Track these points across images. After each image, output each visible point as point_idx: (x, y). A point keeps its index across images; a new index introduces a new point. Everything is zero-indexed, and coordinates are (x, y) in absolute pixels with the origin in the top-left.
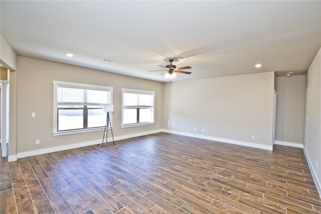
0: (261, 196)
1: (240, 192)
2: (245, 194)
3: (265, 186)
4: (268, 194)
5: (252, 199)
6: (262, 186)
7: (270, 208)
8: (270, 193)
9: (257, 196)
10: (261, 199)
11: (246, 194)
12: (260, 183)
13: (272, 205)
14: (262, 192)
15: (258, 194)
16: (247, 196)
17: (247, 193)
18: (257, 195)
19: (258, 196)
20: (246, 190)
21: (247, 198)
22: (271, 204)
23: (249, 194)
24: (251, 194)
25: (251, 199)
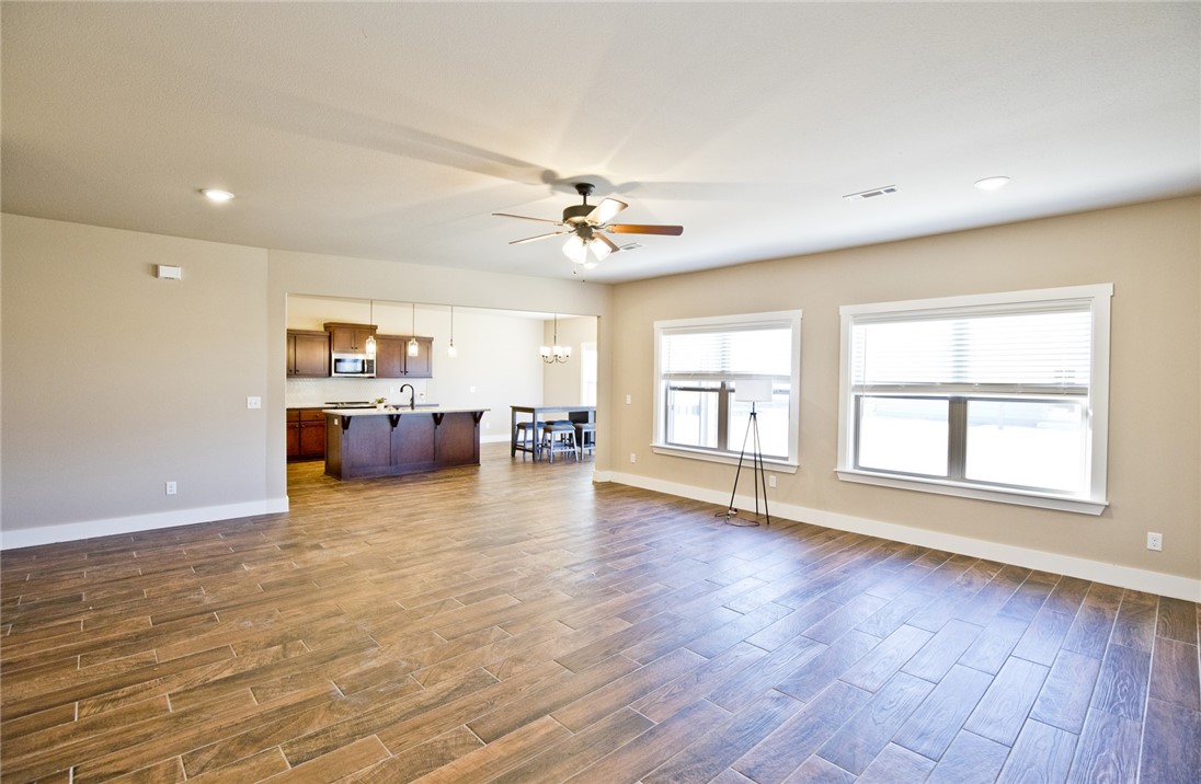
0: (176, 700)
1: (250, 667)
2: (230, 670)
3: (184, 750)
4: (155, 721)
5: (199, 675)
6: (198, 740)
7: (131, 684)
8: (150, 730)
9: (191, 690)
10: (171, 692)
11: (227, 673)
12: (215, 751)
13: (129, 695)
14: (185, 714)
15: (191, 697)
16: (220, 670)
17: (228, 678)
18: (193, 694)
19: (187, 691)
20: (237, 682)
21: (215, 666)
22: (132, 698)
23: (218, 678)
24: (215, 683)
25: (202, 670)
